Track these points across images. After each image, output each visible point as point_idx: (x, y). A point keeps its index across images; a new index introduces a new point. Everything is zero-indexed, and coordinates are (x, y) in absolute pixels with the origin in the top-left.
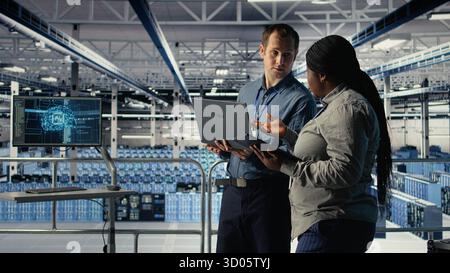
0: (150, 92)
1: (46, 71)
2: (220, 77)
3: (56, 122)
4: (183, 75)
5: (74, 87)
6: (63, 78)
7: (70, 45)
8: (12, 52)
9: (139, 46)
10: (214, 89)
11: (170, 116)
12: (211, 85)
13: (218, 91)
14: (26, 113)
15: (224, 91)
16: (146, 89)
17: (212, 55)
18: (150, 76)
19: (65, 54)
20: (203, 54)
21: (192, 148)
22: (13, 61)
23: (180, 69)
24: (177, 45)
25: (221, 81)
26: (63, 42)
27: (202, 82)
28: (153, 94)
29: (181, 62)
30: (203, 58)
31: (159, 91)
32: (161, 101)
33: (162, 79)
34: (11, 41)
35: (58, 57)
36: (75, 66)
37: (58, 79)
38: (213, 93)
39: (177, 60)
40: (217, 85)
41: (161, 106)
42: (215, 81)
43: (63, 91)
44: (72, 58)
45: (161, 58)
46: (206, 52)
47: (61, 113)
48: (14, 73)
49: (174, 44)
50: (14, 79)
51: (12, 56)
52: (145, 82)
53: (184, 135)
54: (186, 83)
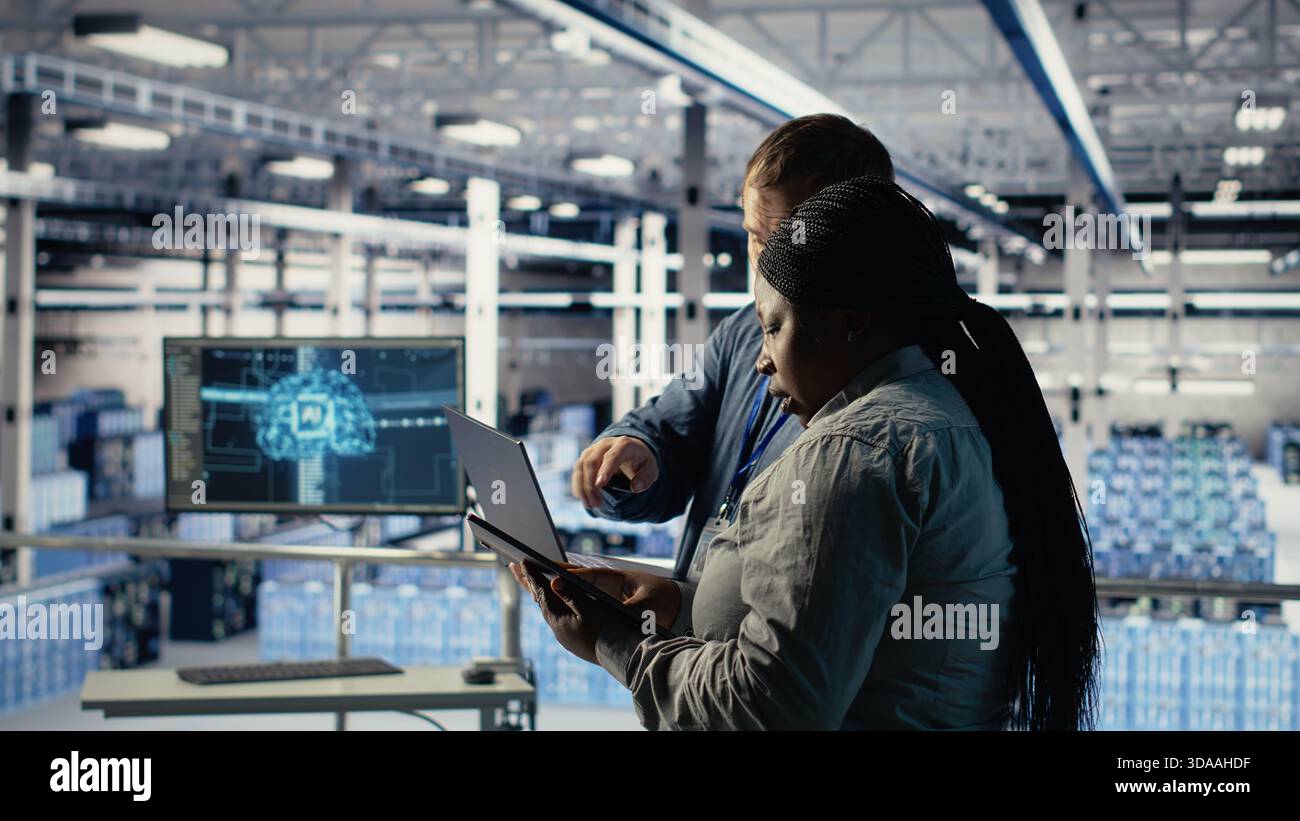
0: (973, 206)
1: (592, 136)
2: (1251, 139)
3: (306, 426)
4: (1103, 135)
5: (693, 196)
6: (654, 160)
7: (676, 42)
8: (471, 69)
9: (933, 25)
10: (1229, 189)
11: (1052, 302)
12: (1217, 171)
13: (1243, 196)
14: (206, 405)
15: (1267, 195)
16: (957, 195)
17: (1221, 49)
18: (977, 143)
19: (656, 75)
20: (1184, 46)
21: (1136, 432)
22: (477, 104)
23: (1094, 111)
24: (1080, 12)
25: (1254, 156)
26: (653, 29)
27: (1178, 161)
28: (986, 214)
29: (1096, 82)
30: (1183, 60)
31: (1010, 200)
32: (1016, 243)
33: (1024, 154)
34: (469, 28)
35: (633, 84)
36: (695, 117)
37: (636, 163)
38: (1225, 204)
39: (1080, 76)
40: (1241, 173)
41: (1018, 262)
42: (1234, 156)
43: (653, 208)
44: (687, 88)
45: (1017, 70)
46: (1197, 38)
47: (321, 398)
48: (480, 149)
49: (1068, 11)
50: (482, 172)
51: (473, 87)
52: (954, 166)
53: (1107, 382)
54: (1115, 164)
